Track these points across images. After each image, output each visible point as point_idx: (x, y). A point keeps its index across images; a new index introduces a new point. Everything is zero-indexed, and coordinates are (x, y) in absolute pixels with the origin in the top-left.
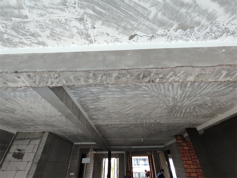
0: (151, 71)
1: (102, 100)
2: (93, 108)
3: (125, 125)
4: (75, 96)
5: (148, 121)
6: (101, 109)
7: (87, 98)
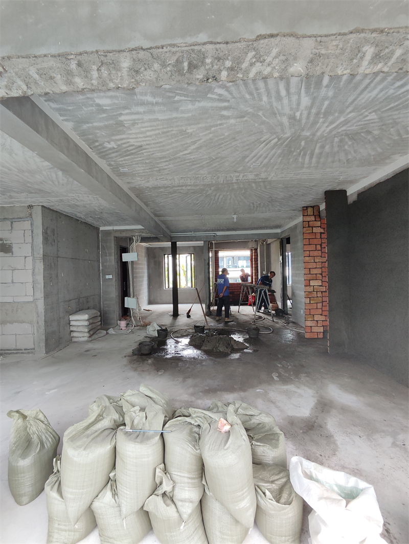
0: (203, 50)
1: (129, 128)
2: (114, 148)
3: (193, 188)
4: (65, 118)
5: (241, 176)
6: (132, 151)
7: (95, 124)
